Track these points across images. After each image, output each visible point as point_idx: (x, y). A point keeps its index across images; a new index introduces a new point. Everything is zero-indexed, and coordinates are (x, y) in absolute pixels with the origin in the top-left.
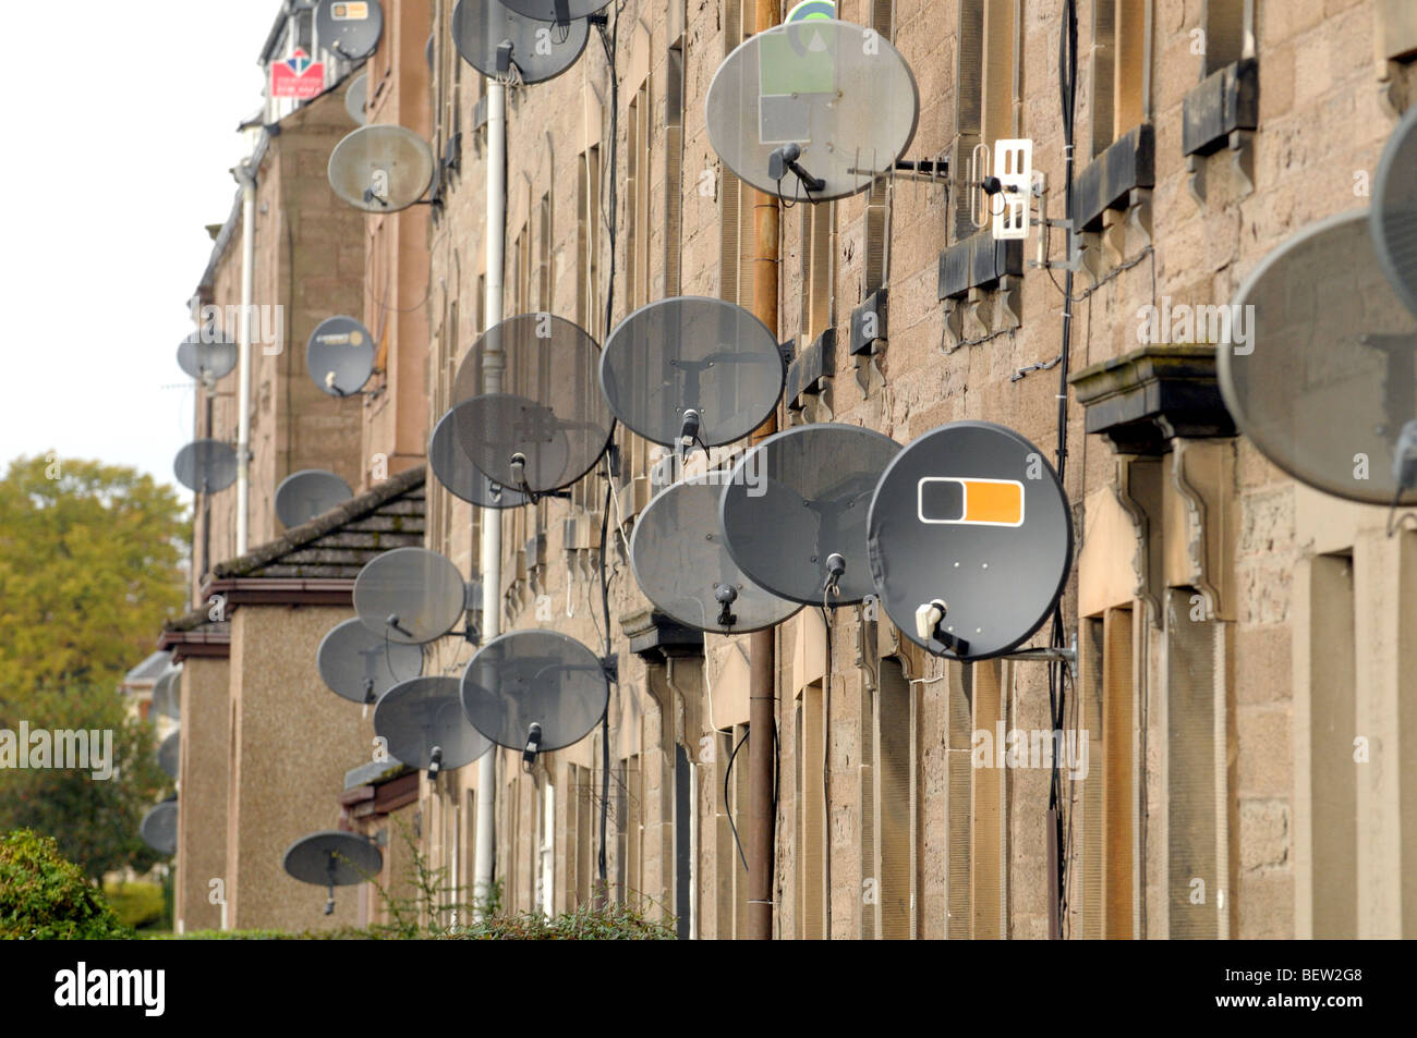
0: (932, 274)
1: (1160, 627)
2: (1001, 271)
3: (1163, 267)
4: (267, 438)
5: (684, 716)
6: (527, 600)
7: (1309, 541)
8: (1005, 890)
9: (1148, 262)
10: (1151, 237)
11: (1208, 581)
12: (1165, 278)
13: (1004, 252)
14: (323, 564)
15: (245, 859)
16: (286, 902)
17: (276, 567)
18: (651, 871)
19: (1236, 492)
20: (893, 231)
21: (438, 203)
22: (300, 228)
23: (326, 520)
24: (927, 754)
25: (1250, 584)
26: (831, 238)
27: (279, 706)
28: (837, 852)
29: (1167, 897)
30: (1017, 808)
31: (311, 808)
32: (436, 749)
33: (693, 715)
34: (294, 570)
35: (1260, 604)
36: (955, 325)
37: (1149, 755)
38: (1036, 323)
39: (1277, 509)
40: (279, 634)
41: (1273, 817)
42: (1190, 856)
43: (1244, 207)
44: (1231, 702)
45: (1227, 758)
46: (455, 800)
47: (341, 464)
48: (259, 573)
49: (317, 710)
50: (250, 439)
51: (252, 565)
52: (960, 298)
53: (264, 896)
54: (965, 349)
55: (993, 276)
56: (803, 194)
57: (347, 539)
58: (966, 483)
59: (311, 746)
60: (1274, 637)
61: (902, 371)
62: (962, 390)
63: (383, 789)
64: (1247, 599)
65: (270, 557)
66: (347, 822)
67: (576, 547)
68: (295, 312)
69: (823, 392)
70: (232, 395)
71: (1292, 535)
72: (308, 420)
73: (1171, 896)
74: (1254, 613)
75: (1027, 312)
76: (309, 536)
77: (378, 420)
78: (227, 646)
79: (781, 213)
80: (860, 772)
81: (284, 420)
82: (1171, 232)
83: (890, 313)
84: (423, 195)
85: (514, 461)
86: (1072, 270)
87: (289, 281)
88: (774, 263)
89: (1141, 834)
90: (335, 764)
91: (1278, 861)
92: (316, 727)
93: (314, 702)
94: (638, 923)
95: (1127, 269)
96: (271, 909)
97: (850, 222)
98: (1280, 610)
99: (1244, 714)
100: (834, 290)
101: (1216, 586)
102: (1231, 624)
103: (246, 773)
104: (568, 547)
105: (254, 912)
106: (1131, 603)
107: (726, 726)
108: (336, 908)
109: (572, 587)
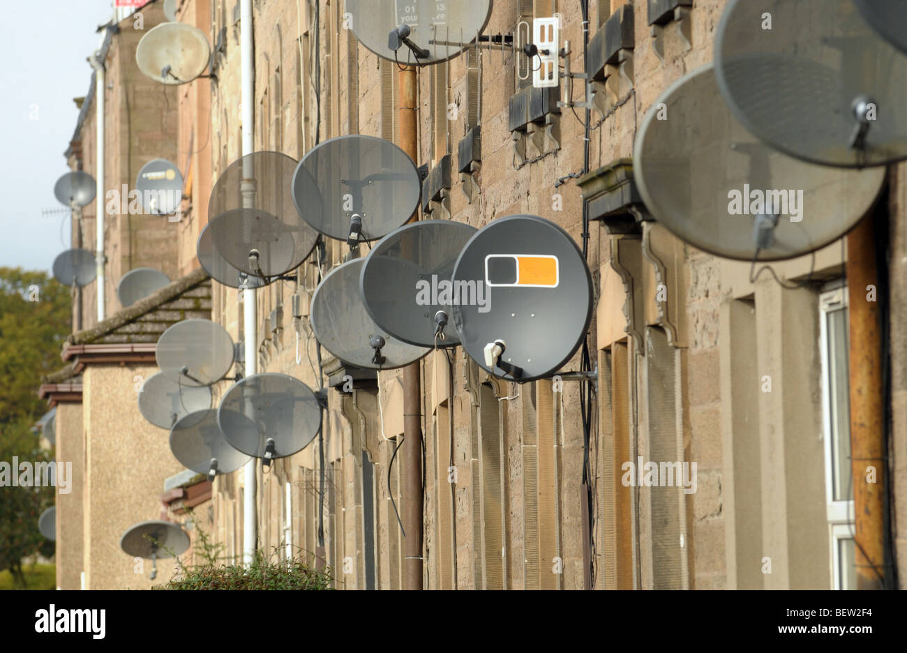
0: (505, 115)
1: (643, 354)
2: (546, 111)
3: (641, 104)
4: (115, 246)
5: (366, 430)
6: (273, 354)
7: (729, 290)
8: (558, 542)
9: (632, 99)
10: (633, 84)
11: (668, 320)
12: (642, 110)
13: (547, 97)
14: (145, 333)
15: (95, 542)
16: (125, 572)
17: (112, 336)
18: (350, 539)
19: (686, 258)
20: (483, 86)
21: (213, 76)
22: (134, 98)
23: (147, 302)
24: (511, 449)
25: (695, 321)
26: (447, 92)
27: (116, 434)
28: (460, 521)
29: (651, 541)
30: (565, 484)
31: (141, 505)
32: (213, 459)
33: (371, 429)
34: (125, 338)
35: (702, 335)
36: (520, 150)
37: (639, 442)
38: (569, 145)
39: (710, 268)
40: (115, 383)
41: (712, 483)
42: (666, 512)
43: (686, 60)
44: (685, 404)
45: (684, 443)
46: (232, 496)
47: (167, 264)
48: (101, 340)
49: (143, 436)
50: (105, 248)
51: (95, 335)
52: (523, 130)
53: (109, 568)
54: (528, 165)
55: (541, 114)
56: (413, 60)
57: (162, 315)
58: (518, 258)
59: (140, 461)
60: (711, 357)
61: (491, 182)
62: (526, 194)
63: (189, 490)
64: (694, 332)
65: (108, 329)
66: (166, 514)
67: (300, 315)
68: (132, 157)
69: (444, 199)
70: (94, 217)
71: (719, 287)
72: (144, 233)
73: (653, 541)
74: (698, 341)
75: (564, 139)
76: (135, 314)
77: (187, 231)
78: (80, 394)
79: (418, 75)
80: (471, 464)
81: (126, 234)
82: (644, 79)
83: (482, 143)
84: (204, 71)
85: (251, 255)
86: (589, 108)
87: (127, 136)
88: (414, 110)
89: (635, 498)
90: (157, 474)
91: (716, 513)
92: (143, 448)
93: (141, 430)
94: (305, 571)
95: (621, 106)
96: (114, 577)
97: (458, 80)
98: (713, 339)
99: (694, 411)
100: (450, 128)
101: (674, 324)
102: (684, 349)
103: (94, 481)
104: (295, 315)
105: (103, 580)
106: (626, 338)
107: (392, 436)
108: (158, 575)
109: (299, 343)
